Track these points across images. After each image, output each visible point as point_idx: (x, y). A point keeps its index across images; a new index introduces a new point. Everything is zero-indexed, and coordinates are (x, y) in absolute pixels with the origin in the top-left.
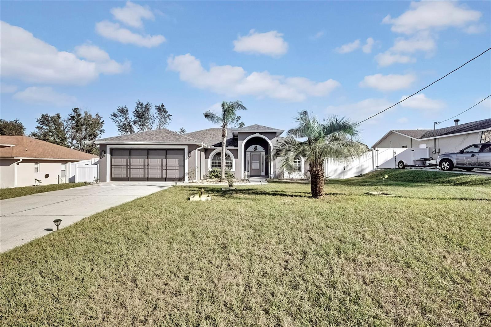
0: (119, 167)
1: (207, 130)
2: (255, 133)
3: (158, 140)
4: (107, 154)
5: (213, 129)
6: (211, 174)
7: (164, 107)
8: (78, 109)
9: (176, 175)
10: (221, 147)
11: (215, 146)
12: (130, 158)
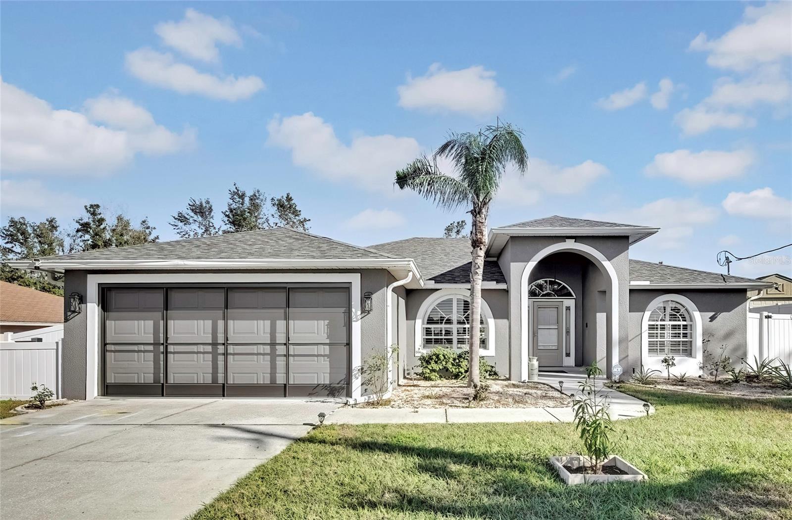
0: (129, 347)
1: (401, 242)
2: (563, 238)
3: (260, 255)
4: (88, 304)
5: (417, 239)
6: (429, 367)
7: (292, 202)
8: (98, 206)
9: (323, 376)
10: (468, 281)
11: (438, 279)
12: (166, 321)
